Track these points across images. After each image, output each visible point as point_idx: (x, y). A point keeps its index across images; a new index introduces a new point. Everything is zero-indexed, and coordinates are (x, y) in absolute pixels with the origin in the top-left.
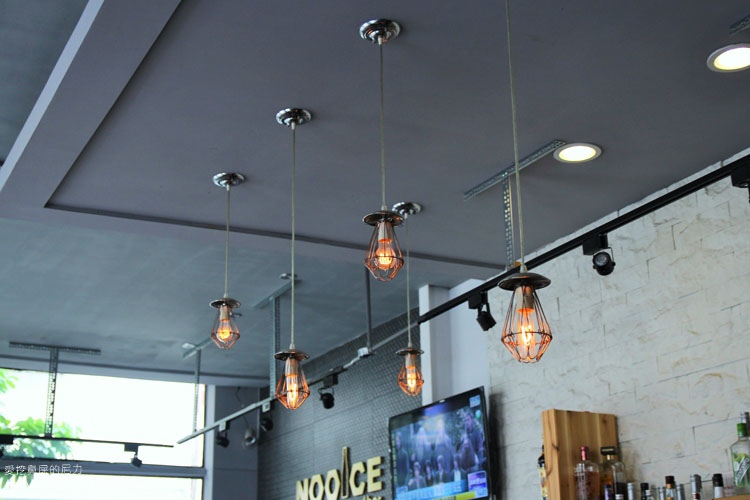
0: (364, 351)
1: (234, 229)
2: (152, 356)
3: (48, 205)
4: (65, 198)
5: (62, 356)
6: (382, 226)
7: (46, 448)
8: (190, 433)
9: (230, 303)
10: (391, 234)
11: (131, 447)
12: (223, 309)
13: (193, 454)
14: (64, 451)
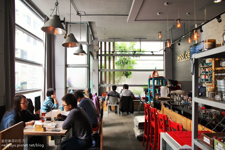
0: (184, 37)
1: (161, 20)
2: (154, 39)
3: (135, 20)
4: (137, 19)
5: (141, 40)
6: (178, 21)
7: (141, 53)
8: (160, 50)
9: (161, 32)
10: (179, 22)
11: (152, 52)
12: (160, 33)
13: (162, 52)
14: (144, 53)
